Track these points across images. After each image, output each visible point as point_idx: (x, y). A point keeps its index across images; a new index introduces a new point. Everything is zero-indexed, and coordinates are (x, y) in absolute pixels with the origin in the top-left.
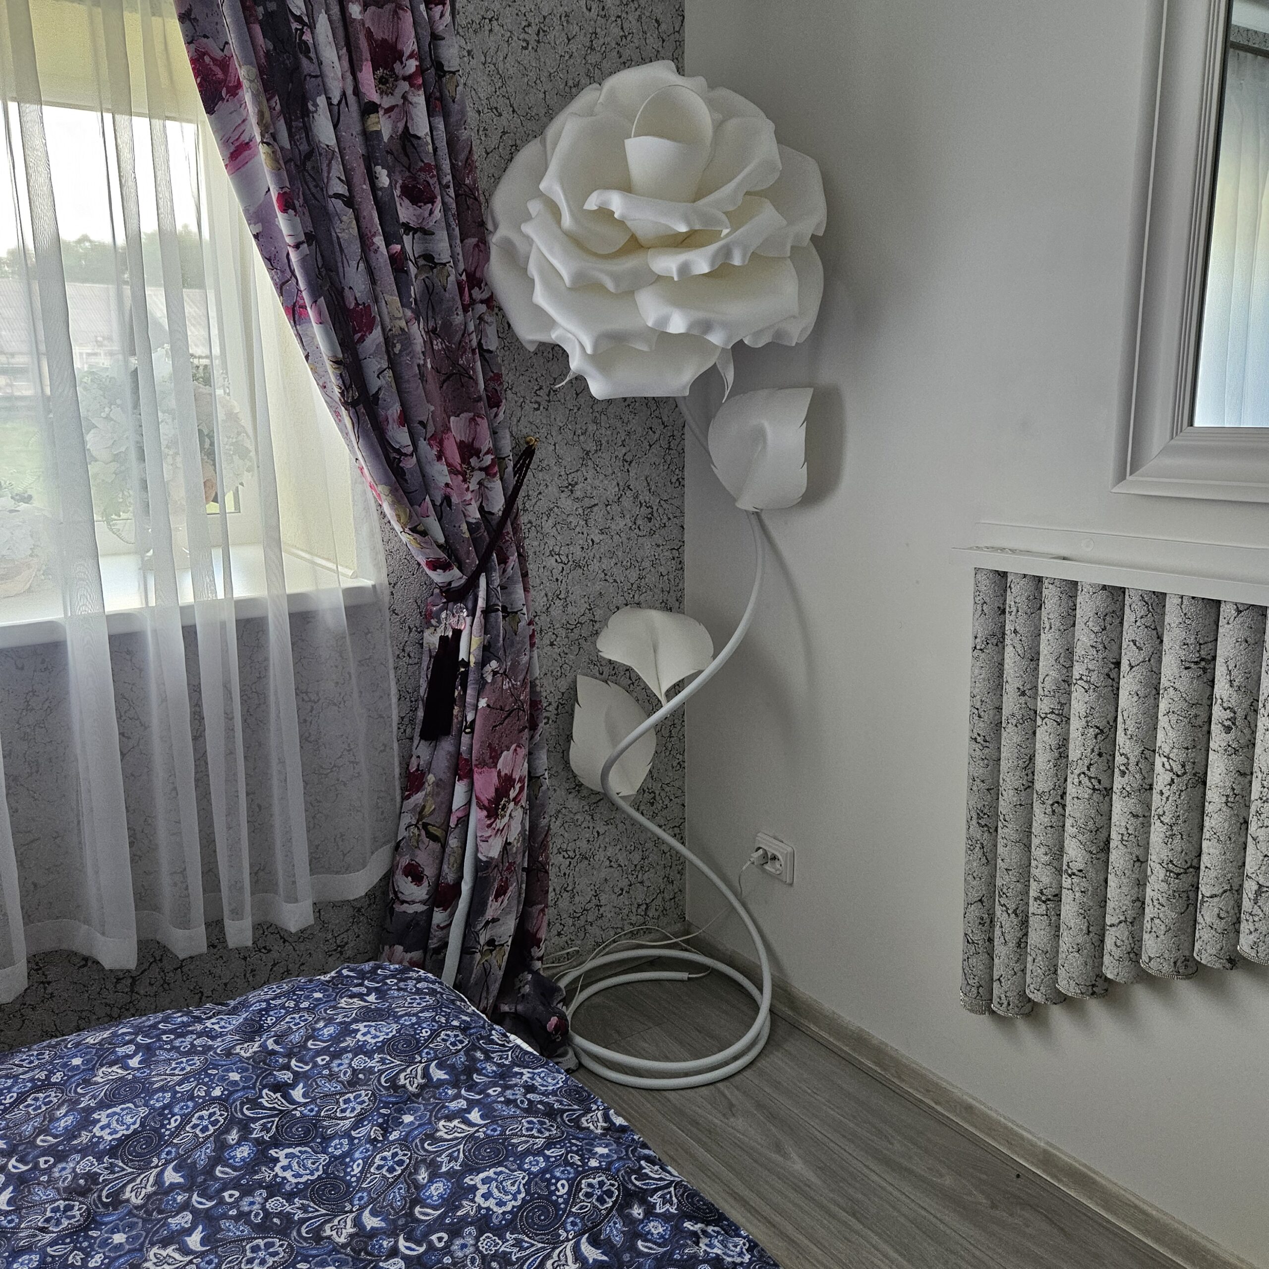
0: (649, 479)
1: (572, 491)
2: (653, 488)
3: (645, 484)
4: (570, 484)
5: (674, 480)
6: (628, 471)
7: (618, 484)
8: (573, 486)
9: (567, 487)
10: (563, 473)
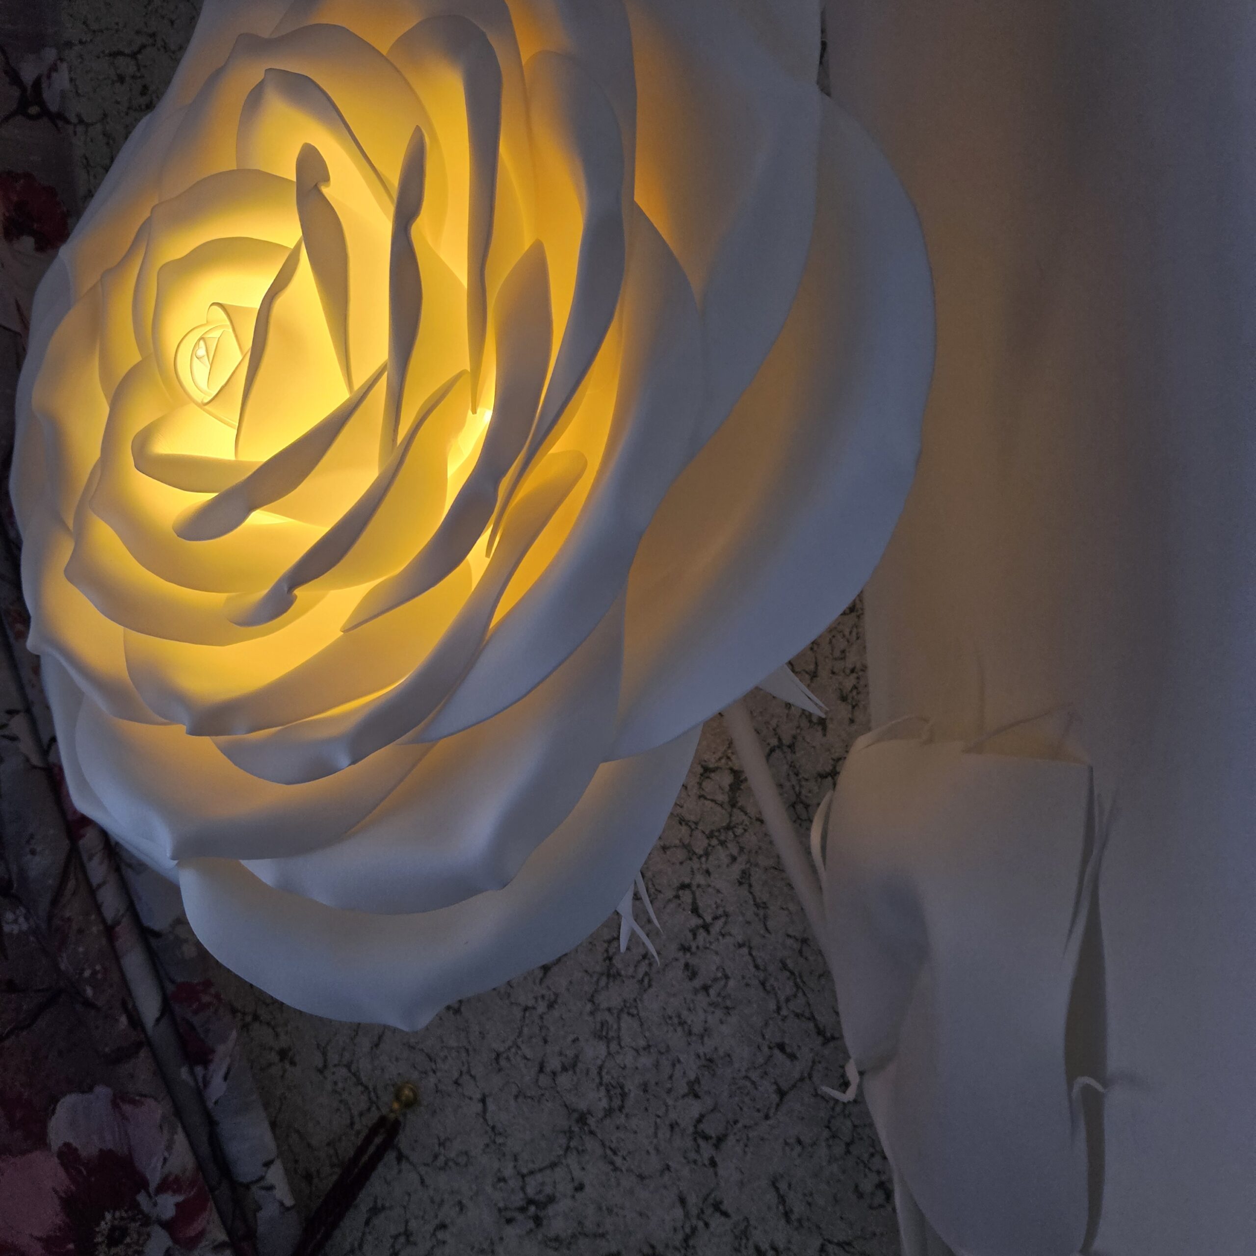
0: (783, 1186)
1: (538, 1221)
2: (798, 1208)
3: (771, 1197)
4: (531, 1202)
5: (867, 1185)
6: (713, 1163)
7: (683, 1201)
8: (542, 1205)
9: (523, 1210)
10: (508, 1172)
